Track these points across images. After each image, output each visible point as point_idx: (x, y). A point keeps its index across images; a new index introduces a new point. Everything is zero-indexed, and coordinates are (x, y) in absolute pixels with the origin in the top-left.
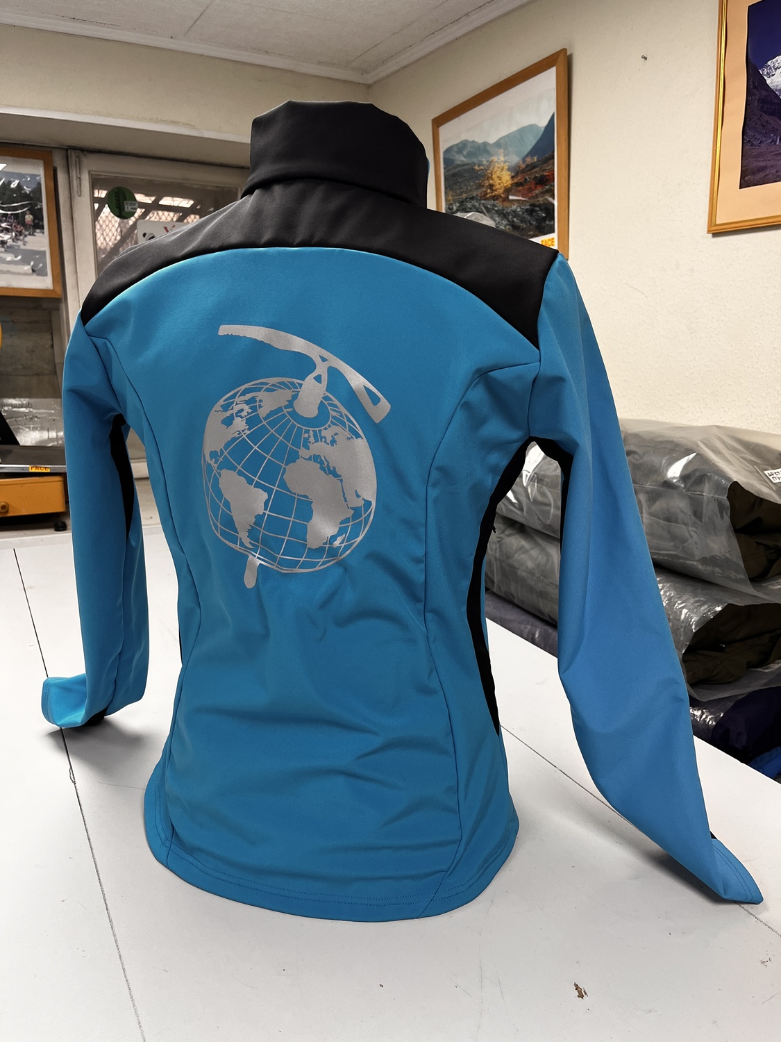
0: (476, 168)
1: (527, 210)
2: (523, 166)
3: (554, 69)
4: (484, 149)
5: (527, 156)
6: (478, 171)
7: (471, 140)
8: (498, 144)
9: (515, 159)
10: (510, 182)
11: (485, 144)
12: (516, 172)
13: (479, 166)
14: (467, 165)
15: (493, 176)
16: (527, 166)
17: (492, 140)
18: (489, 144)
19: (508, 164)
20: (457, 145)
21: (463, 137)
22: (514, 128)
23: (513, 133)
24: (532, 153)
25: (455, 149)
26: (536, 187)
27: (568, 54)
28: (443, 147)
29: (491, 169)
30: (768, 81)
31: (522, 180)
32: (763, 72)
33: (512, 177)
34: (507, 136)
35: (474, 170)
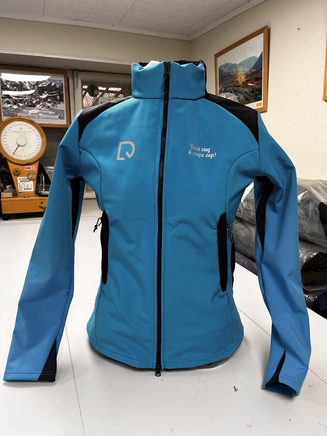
1: (251, 91)
2: (250, 73)
3: (263, 34)
4: (235, 66)
5: (251, 69)
6: (232, 75)
7: (229, 63)
8: (240, 64)
9: (247, 70)
10: (245, 80)
11: (235, 64)
12: (247, 76)
13: (233, 73)
14: (228, 73)
15: (238, 77)
16: (251, 73)
17: (238, 63)
19: (244, 72)
20: (224, 65)
21: (226, 62)
22: (247, 58)
23: (246, 60)
24: (254, 68)
25: (223, 67)
26: (255, 82)
27: (268, 28)
28: (219, 66)
29: (237, 74)
31: (249, 79)
33: (246, 78)
34: (244, 61)
35: (231, 75)
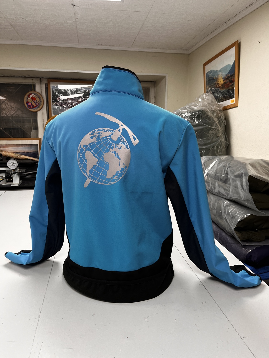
0: (214, 78)
1: (227, 91)
2: (226, 77)
3: (234, 47)
5: (227, 74)
7: (213, 70)
8: (220, 71)
9: (224, 75)
10: (223, 82)
11: (217, 71)
12: (225, 79)
13: (215, 77)
14: (212, 77)
15: (219, 81)
17: (218, 70)
18: (218, 71)
19: (222, 77)
20: (210, 71)
21: (211, 69)
22: (224, 66)
23: (224, 67)
24: (229, 73)
25: (209, 73)
26: (229, 84)
28: (206, 72)
29: (218, 78)
31: (226, 82)
34: (223, 68)
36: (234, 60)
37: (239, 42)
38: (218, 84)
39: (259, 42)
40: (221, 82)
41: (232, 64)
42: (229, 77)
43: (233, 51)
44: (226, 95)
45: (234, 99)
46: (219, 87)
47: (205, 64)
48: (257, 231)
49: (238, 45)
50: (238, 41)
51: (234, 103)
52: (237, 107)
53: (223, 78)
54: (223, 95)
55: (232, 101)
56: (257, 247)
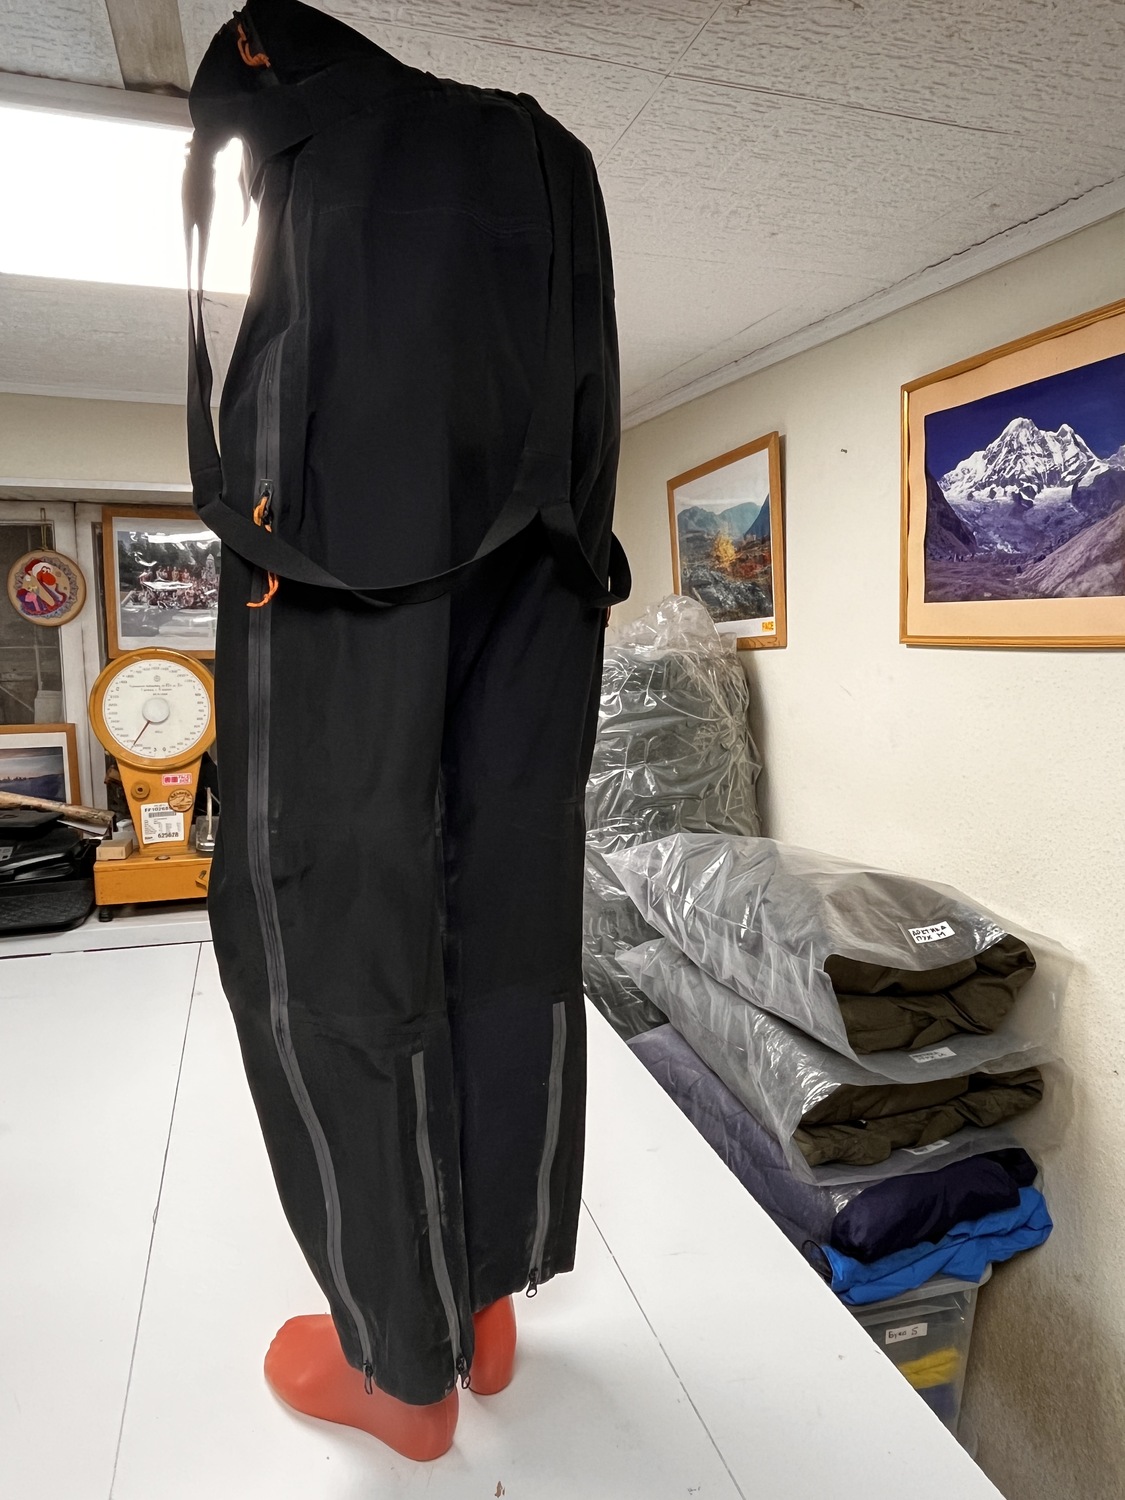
0: (706, 536)
1: (749, 589)
2: (745, 543)
3: (766, 450)
4: (711, 517)
5: (747, 533)
6: (707, 540)
7: (701, 507)
8: (723, 516)
9: (737, 535)
10: (734, 557)
11: (712, 514)
12: (739, 547)
13: (708, 535)
14: (698, 532)
15: (720, 548)
16: (748, 543)
17: (717, 512)
18: (715, 514)
19: (732, 538)
20: (688, 510)
21: (695, 503)
22: (735, 503)
23: (735, 507)
24: (751, 531)
25: (688, 514)
26: (756, 567)
28: (677, 511)
29: (718, 540)
30: (945, 494)
31: (744, 557)
32: (941, 485)
33: (736, 552)
34: (731, 509)
35: (704, 538)
36: (768, 491)
37: (780, 435)
38: (718, 558)
39: (846, 451)
40: (729, 553)
41: (760, 503)
42: (751, 545)
43: (762, 459)
44: (745, 600)
45: (772, 619)
46: (722, 570)
47: (673, 484)
48: (863, 1127)
49: (777, 446)
50: (776, 433)
51: (773, 633)
52: (785, 647)
53: (732, 544)
54: (736, 599)
55: (766, 627)
56: (865, 1187)
